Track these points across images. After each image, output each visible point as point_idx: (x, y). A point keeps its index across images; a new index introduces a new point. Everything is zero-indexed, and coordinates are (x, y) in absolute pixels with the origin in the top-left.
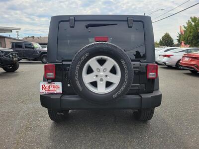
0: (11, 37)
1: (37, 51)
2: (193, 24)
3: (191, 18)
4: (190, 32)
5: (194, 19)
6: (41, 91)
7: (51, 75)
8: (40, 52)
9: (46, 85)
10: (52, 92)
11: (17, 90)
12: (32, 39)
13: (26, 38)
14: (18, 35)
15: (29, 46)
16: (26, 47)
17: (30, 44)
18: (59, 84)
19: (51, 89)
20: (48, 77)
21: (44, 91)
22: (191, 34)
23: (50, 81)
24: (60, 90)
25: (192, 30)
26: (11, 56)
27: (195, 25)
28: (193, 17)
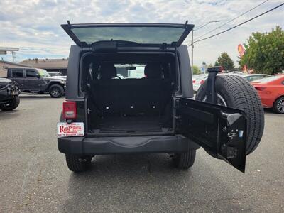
0: (4, 60)
1: (43, 80)
2: (256, 41)
3: (253, 34)
4: (253, 53)
5: (257, 36)
6: (59, 133)
7: (71, 114)
8: (48, 81)
9: (65, 126)
10: (72, 134)
11: (21, 134)
12: (35, 62)
13: (26, 61)
14: (14, 57)
15: (32, 74)
16: (28, 76)
17: (34, 71)
18: (81, 125)
19: (71, 130)
20: (68, 116)
21: (63, 133)
22: (254, 56)
23: (70, 121)
24: (82, 132)
25: (255, 50)
26: (9, 88)
27: (259, 43)
28: (255, 33)
